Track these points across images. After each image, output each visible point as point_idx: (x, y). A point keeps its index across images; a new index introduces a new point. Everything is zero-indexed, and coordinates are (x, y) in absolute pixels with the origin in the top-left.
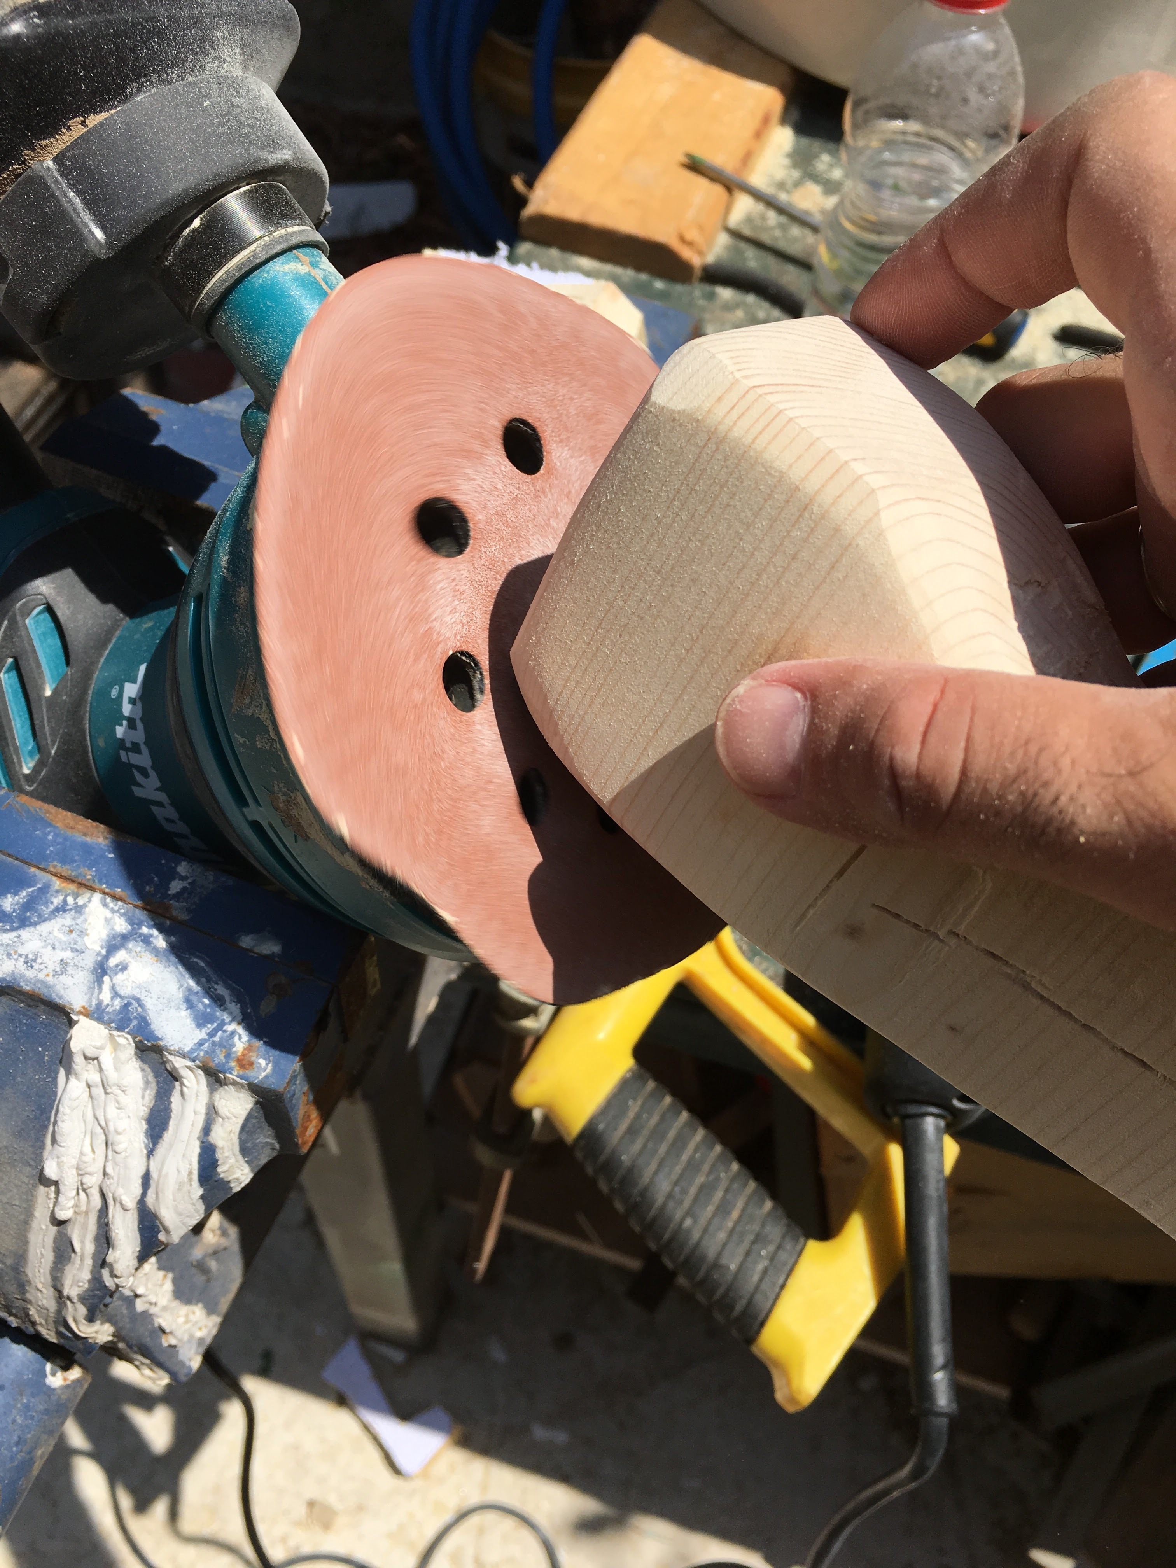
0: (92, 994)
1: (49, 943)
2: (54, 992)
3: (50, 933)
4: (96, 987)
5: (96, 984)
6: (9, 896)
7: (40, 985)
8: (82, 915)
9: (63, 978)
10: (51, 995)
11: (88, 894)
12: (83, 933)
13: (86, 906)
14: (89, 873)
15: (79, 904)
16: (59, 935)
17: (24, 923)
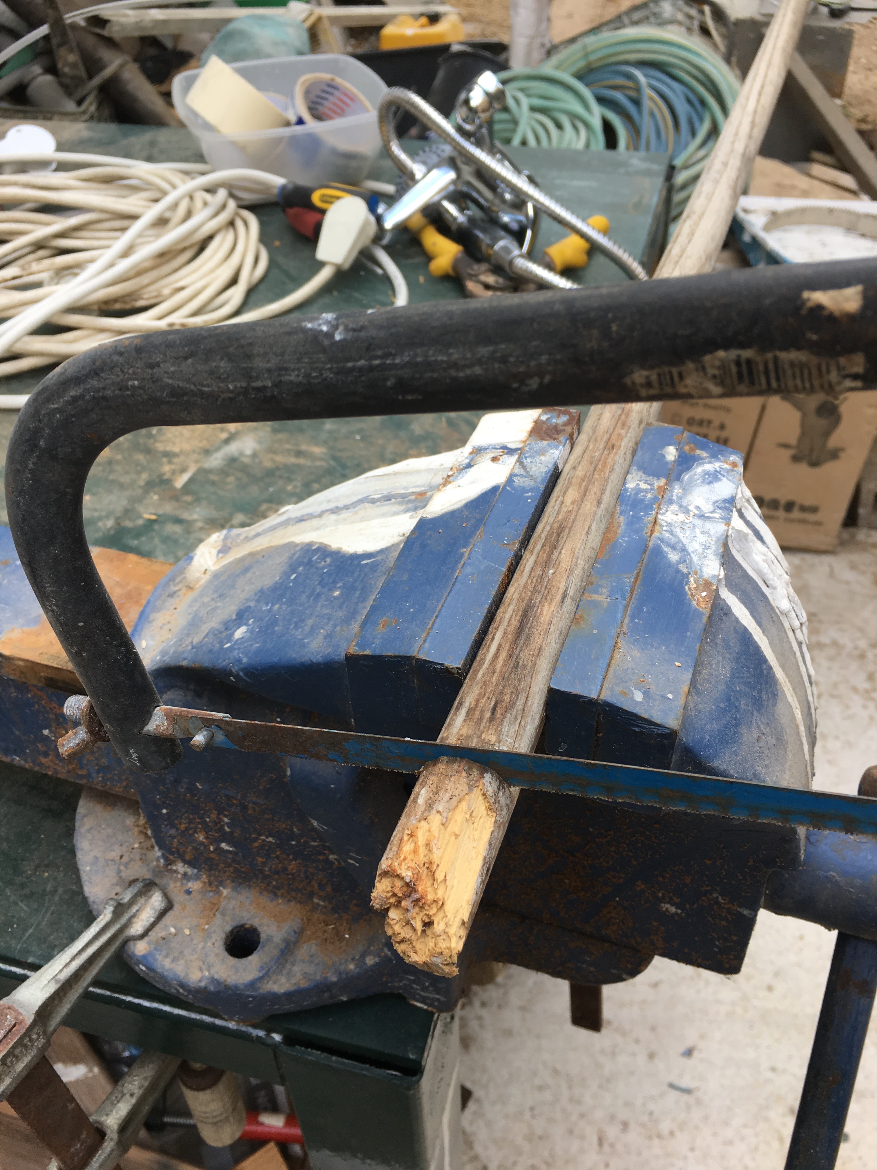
1: (693, 539)
3: (687, 538)
5: (710, 519)
6: (669, 556)
8: (672, 524)
11: (659, 521)
12: (683, 523)
13: (667, 522)
15: (666, 525)
16: (687, 534)
17: (684, 550)
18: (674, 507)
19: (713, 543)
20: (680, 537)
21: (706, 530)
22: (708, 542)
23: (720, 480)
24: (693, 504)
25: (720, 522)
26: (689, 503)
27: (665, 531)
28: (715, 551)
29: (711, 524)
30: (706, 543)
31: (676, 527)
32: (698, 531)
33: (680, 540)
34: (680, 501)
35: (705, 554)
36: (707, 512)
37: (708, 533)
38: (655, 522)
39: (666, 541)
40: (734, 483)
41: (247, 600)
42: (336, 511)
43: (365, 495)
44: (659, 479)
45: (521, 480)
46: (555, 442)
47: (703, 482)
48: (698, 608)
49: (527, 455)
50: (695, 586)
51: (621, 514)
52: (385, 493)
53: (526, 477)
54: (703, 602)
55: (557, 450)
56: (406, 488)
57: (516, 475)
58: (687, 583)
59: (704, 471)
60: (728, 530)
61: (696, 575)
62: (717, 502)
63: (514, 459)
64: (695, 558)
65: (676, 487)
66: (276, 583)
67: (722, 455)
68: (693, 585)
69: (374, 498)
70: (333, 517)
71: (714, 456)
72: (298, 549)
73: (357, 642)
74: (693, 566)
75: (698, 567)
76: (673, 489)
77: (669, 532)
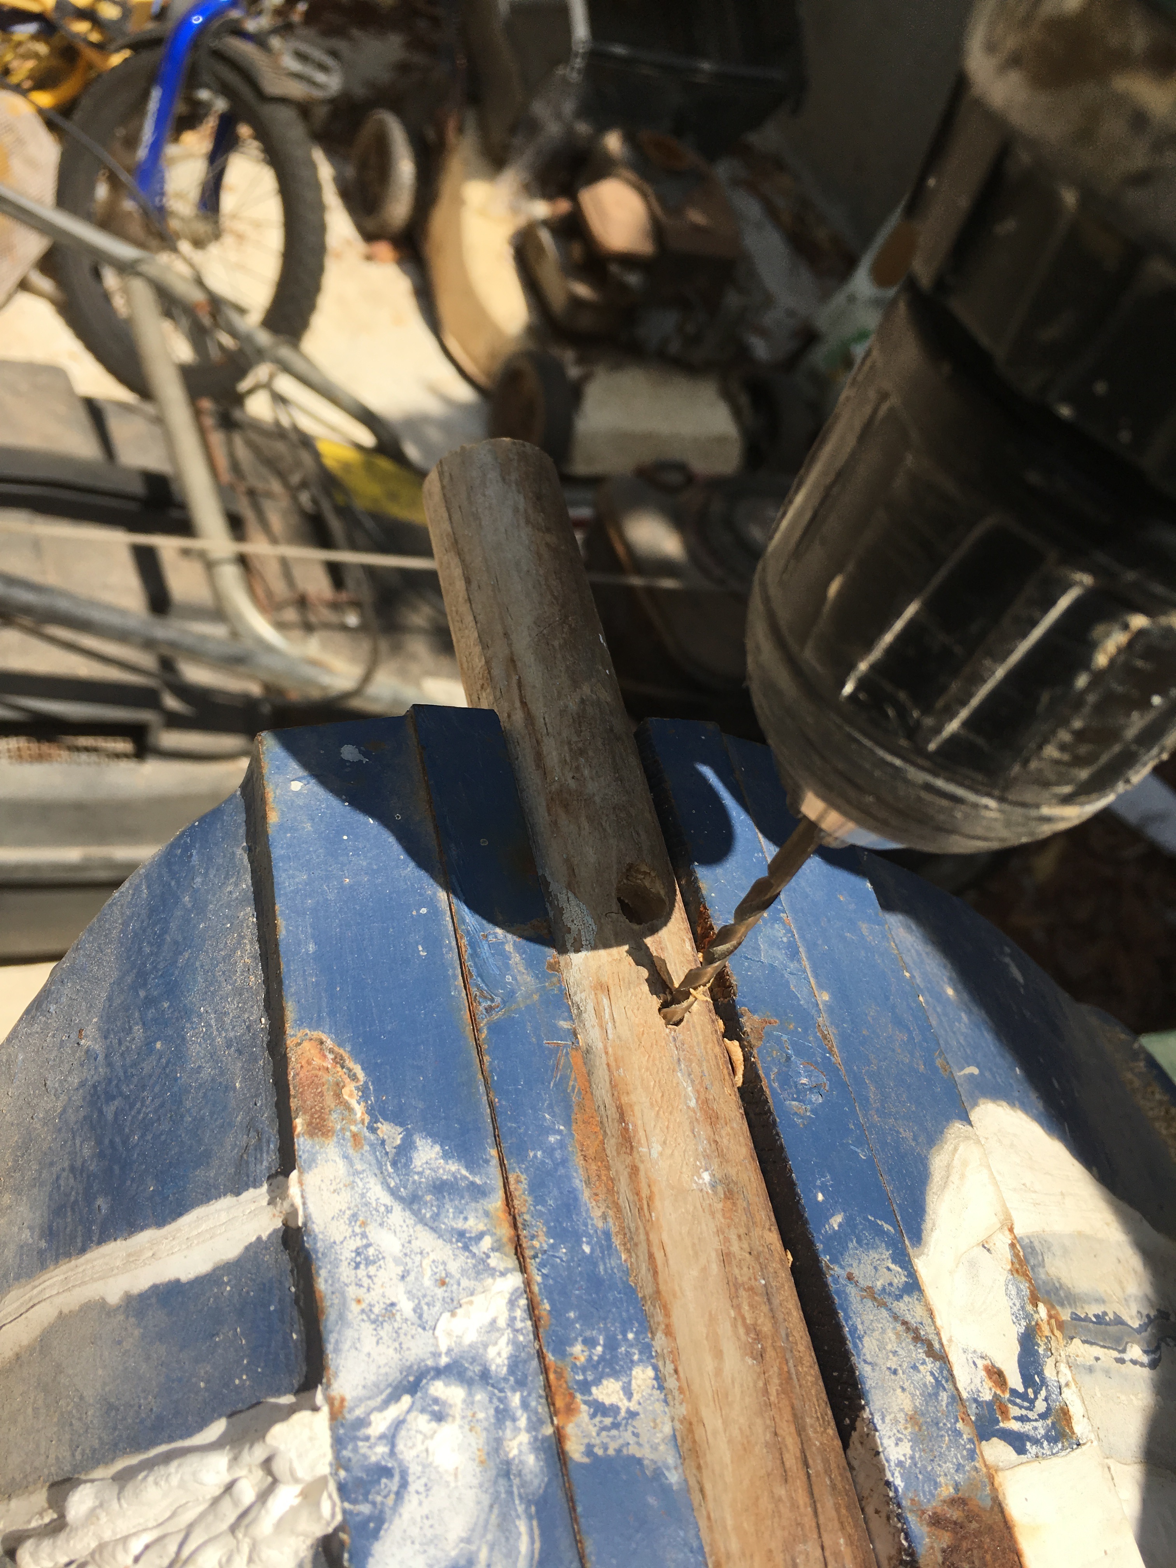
0: (369, 1398)
1: (406, 1264)
2: (339, 1333)
3: (421, 1253)
4: (384, 1396)
5: (389, 1390)
6: (437, 1148)
7: (336, 1301)
8: (476, 1279)
9: (367, 1329)
10: (331, 1332)
11: (511, 1262)
12: (453, 1306)
13: (493, 1276)
14: (542, 1237)
15: (489, 1261)
17: (412, 1201)
19: (352, 1292)
20: (440, 1241)
21: (386, 1331)
22: (366, 1282)
24: (458, 1416)
25: (360, 1400)
26: (470, 1413)
27: (480, 1236)
28: (336, 1263)
29: (383, 1371)
30: (370, 1277)
31: (464, 1272)
32: (406, 1307)
33: (434, 1229)
34: (495, 1400)
35: (358, 1230)
36: (410, 1417)
37: (377, 1322)
38: (518, 1245)
39: (462, 1197)
44: (590, 1452)
45: (887, 1274)
46: (925, 1504)
48: (316, 1035)
50: (345, 1092)
51: (607, 1235)
57: (909, 1293)
58: (364, 1092)
60: (327, 1385)
61: (354, 1136)
64: (378, 1193)
65: (531, 1459)
68: (350, 1094)
74: (371, 1158)
75: (359, 1167)
76: (536, 1439)
77: (470, 1238)
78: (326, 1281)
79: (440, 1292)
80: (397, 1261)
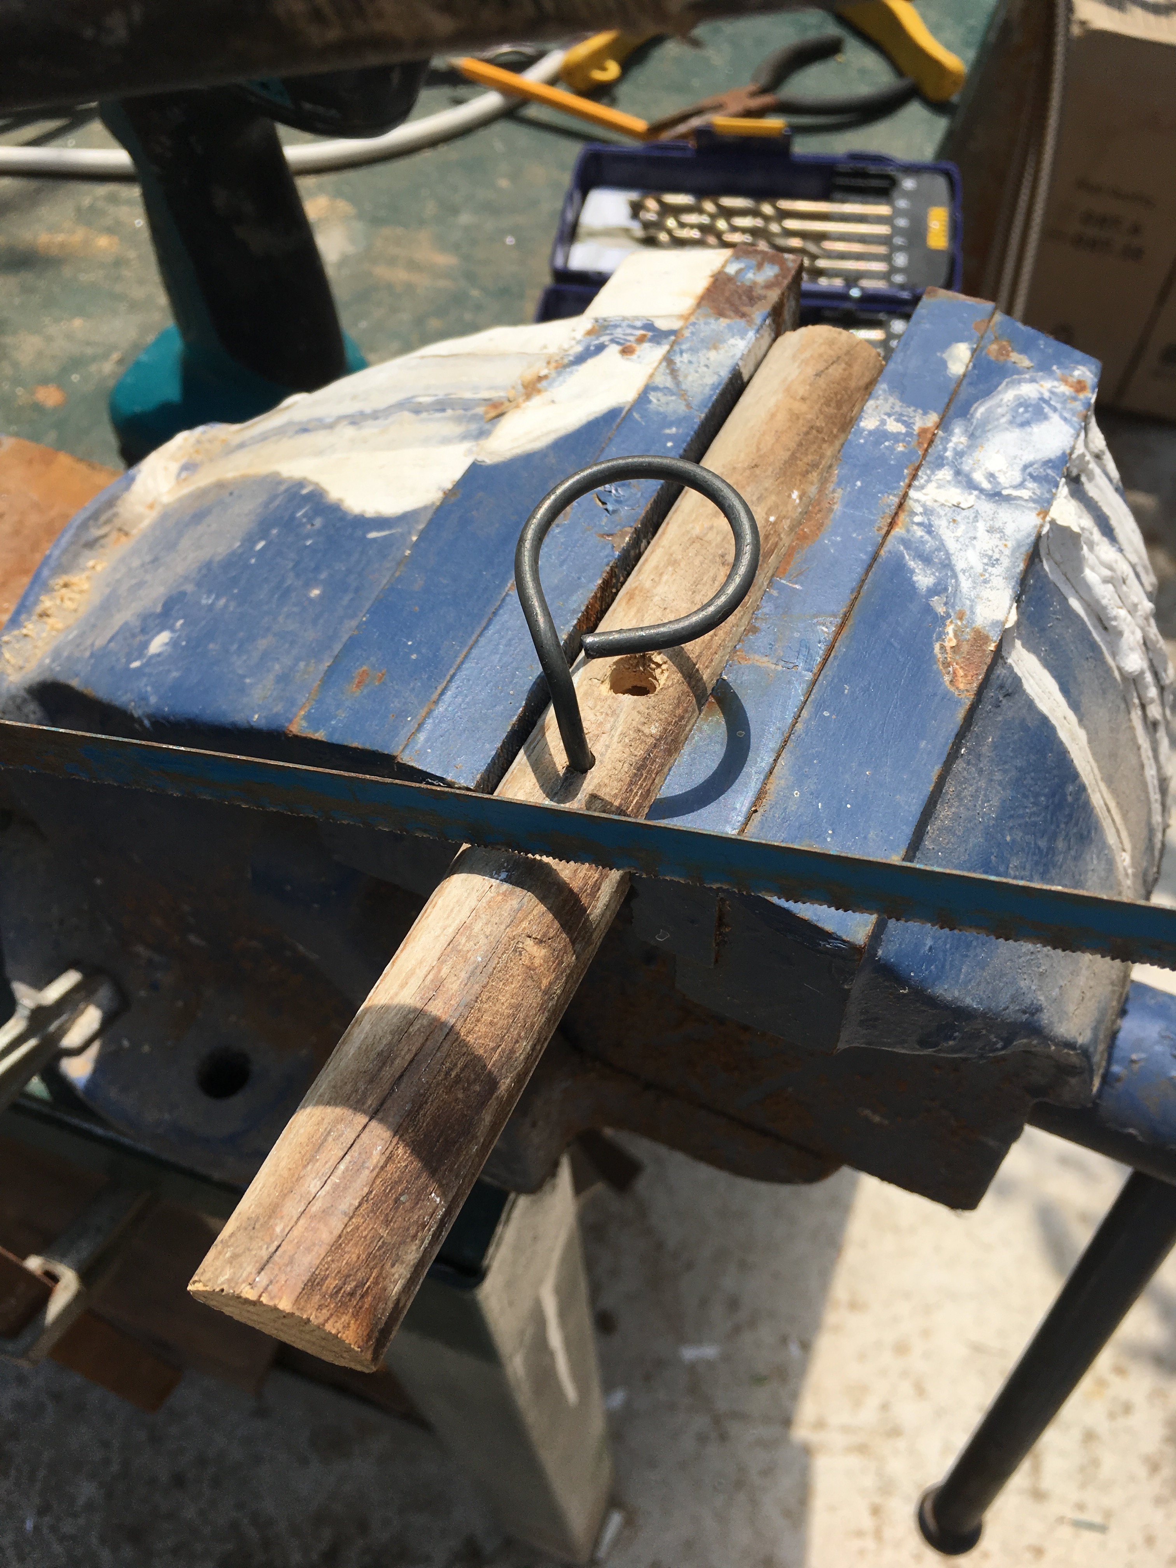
0: (1025, 506)
1: (969, 542)
2: (1025, 539)
3: (957, 541)
4: (1016, 502)
5: (1012, 502)
6: (915, 578)
7: (1017, 554)
8: (935, 509)
9: (1008, 532)
10: (1027, 543)
12: (956, 508)
13: (924, 504)
15: (922, 511)
16: (959, 532)
17: (947, 565)
18: (945, 474)
19: (1007, 552)
20: (943, 537)
21: (998, 524)
22: (997, 550)
23: (1046, 418)
24: (983, 468)
25: (1030, 509)
26: (976, 466)
27: (919, 524)
28: (1008, 569)
29: (1010, 511)
30: (993, 551)
31: (940, 517)
32: (981, 526)
33: (943, 544)
34: (959, 461)
35: (987, 575)
36: (1007, 485)
37: (1001, 531)
38: (901, 506)
39: (917, 547)
40: (1072, 426)
41: (186, 579)
42: (356, 420)
43: (409, 395)
44: (925, 413)
45: (664, 399)
46: (742, 322)
47: (1011, 422)
48: (952, 689)
49: (684, 347)
50: (954, 643)
51: (839, 484)
52: (441, 395)
53: (673, 394)
54: (966, 675)
55: (742, 338)
56: (476, 389)
57: (656, 389)
58: (941, 637)
59: (1017, 397)
60: (1042, 526)
61: (961, 619)
62: (1031, 464)
63: (661, 351)
64: (965, 584)
65: (957, 431)
66: (233, 553)
67: (1061, 365)
68: (950, 641)
69: (420, 403)
70: (349, 432)
71: (1043, 367)
72: (282, 488)
73: (309, 711)
74: (957, 600)
75: (968, 602)
76: (949, 436)
77: (925, 527)
78: (1018, 566)
79: (958, 518)
80: (974, 547)
